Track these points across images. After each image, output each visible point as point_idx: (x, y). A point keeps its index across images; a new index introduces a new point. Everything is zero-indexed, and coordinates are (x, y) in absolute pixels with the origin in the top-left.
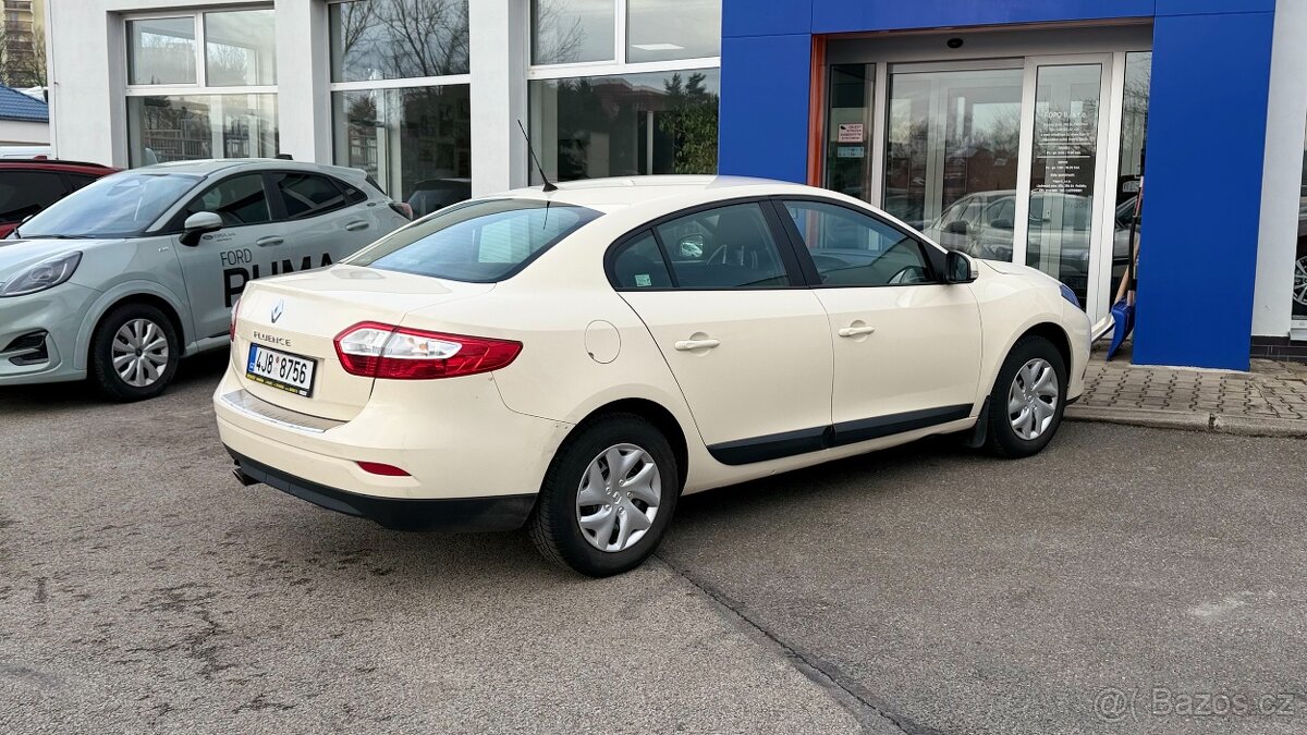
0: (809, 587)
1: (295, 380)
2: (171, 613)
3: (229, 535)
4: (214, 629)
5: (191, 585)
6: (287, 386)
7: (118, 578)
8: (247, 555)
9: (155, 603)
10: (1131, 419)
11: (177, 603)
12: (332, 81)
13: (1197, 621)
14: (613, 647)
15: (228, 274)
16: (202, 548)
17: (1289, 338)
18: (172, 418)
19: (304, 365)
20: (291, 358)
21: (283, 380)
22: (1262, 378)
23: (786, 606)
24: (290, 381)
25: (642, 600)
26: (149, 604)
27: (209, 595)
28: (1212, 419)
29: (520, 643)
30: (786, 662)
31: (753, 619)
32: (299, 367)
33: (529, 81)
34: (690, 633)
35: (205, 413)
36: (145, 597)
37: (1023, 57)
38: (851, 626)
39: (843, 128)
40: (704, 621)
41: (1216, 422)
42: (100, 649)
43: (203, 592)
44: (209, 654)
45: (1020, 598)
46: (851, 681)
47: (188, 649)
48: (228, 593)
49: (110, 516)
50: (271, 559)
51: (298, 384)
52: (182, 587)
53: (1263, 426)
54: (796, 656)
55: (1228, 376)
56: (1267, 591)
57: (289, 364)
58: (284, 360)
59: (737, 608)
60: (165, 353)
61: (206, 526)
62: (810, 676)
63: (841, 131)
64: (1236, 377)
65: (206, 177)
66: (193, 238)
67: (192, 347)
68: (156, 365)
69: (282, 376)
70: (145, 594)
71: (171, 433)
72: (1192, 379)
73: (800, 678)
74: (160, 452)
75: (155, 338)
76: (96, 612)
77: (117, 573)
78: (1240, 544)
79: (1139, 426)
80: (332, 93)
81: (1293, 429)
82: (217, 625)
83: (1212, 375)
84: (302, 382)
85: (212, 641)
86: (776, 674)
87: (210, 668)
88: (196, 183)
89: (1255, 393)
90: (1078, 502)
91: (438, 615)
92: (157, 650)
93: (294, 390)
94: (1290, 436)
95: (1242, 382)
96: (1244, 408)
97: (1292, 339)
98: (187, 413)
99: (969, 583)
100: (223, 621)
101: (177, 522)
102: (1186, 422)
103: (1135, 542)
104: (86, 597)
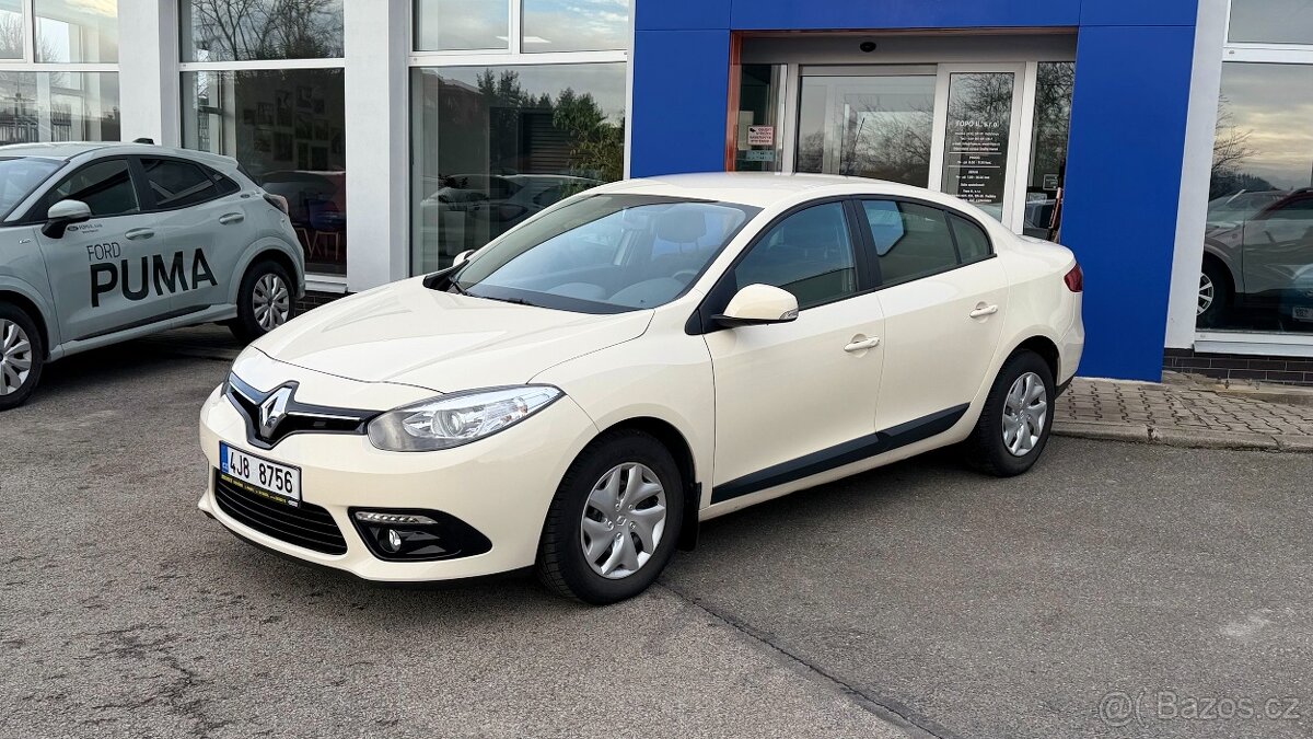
0: (833, 614)
2: (131, 661)
3: (165, 567)
4: (190, 680)
5: (142, 627)
7: (52, 619)
8: (195, 589)
9: (107, 649)
10: (1072, 430)
11: (132, 649)
12: (181, 61)
13: (1234, 641)
14: (655, 688)
15: (95, 270)
16: (138, 582)
17: (1193, 350)
18: (47, 432)
22: (1178, 390)
23: (818, 636)
25: (663, 632)
26: (100, 651)
27: (168, 638)
28: (1150, 431)
29: (551, 685)
30: (846, 698)
31: (792, 653)
33: (410, 68)
34: (730, 669)
35: (83, 425)
36: (92, 642)
37: (936, 64)
38: (895, 656)
39: (753, 131)
40: (742, 658)
41: (1154, 434)
42: (60, 706)
43: (160, 634)
44: (193, 708)
45: (1051, 621)
46: (924, 720)
47: (167, 704)
48: (189, 635)
49: (14, 545)
50: (226, 594)
52: (133, 629)
53: (1201, 438)
54: (852, 691)
55: (1144, 387)
56: (1285, 607)
59: (768, 639)
60: (28, 358)
61: (134, 557)
62: (879, 715)
63: (751, 133)
64: (1151, 388)
65: (68, 161)
66: (57, 229)
67: (57, 350)
68: (18, 371)
70: (91, 639)
71: (52, 448)
72: (1112, 390)
73: (868, 717)
74: (46, 469)
75: (17, 340)
76: (40, 662)
77: (47, 613)
78: (1234, 559)
79: (1080, 437)
80: (181, 73)
81: (1229, 440)
82: (191, 674)
83: (1130, 387)
85: (191, 695)
86: (843, 713)
87: (202, 727)
88: (57, 167)
89: (1177, 405)
90: (1058, 517)
91: (445, 656)
92: (132, 706)
94: (1226, 448)
95: (1160, 393)
96: (1173, 420)
97: (1197, 350)
98: (63, 424)
99: (993, 605)
100: (198, 668)
101: (96, 552)
102: (1126, 433)
103: (1133, 558)
104: (20, 643)
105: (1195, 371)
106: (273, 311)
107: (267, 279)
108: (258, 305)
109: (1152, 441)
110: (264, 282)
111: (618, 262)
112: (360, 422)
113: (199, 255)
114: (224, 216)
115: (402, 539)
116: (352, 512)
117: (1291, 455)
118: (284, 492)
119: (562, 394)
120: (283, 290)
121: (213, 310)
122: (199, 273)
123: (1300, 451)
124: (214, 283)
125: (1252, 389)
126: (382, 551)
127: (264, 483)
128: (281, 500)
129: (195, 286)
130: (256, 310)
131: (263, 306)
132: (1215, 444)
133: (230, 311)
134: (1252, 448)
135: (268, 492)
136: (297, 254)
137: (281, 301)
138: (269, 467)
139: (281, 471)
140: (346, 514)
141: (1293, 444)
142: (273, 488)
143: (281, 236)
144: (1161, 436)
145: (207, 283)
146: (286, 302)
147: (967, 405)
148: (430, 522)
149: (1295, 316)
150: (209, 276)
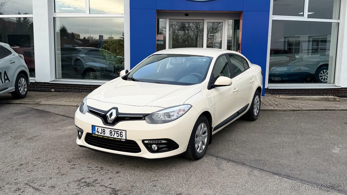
39: (157, 36)
105: (269, 93)
106: (23, 89)
107: (21, 79)
108: (20, 87)
109: (276, 110)
110: (20, 80)
111: (158, 71)
112: (143, 117)
113: (5, 73)
114: (10, 61)
115: (158, 147)
116: (143, 141)
117: (305, 112)
118: (119, 137)
119: (192, 106)
120: (25, 82)
121: (9, 89)
122: (5, 78)
123: (306, 110)
124: (9, 81)
125: (284, 97)
126: (152, 151)
127: (112, 135)
128: (118, 140)
129: (5, 82)
130: (19, 88)
131: (21, 87)
132: (288, 110)
133: (13, 89)
134: (296, 110)
135: (114, 138)
136: (27, 71)
137: (25, 85)
138: (113, 131)
139: (119, 132)
140: (141, 142)
141: (304, 109)
142: (115, 136)
143: (24, 66)
144: (277, 109)
145: (8, 81)
146: (26, 85)
147: (249, 104)
148: (166, 142)
149: (273, 79)
150: (8, 79)
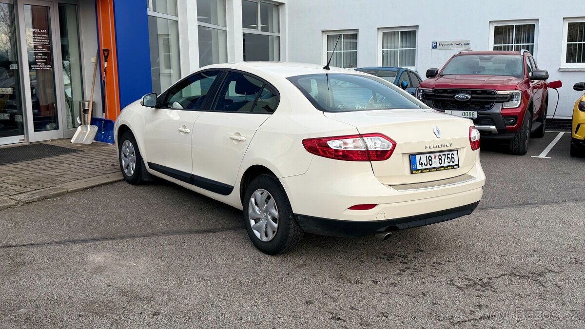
1: (449, 163)
6: (446, 168)
19: (452, 154)
20: (444, 153)
21: (442, 165)
24: (446, 164)
32: (450, 156)
51: (451, 164)
57: (443, 157)
58: (440, 155)
69: (441, 164)
84: (453, 162)
93: (450, 168)
